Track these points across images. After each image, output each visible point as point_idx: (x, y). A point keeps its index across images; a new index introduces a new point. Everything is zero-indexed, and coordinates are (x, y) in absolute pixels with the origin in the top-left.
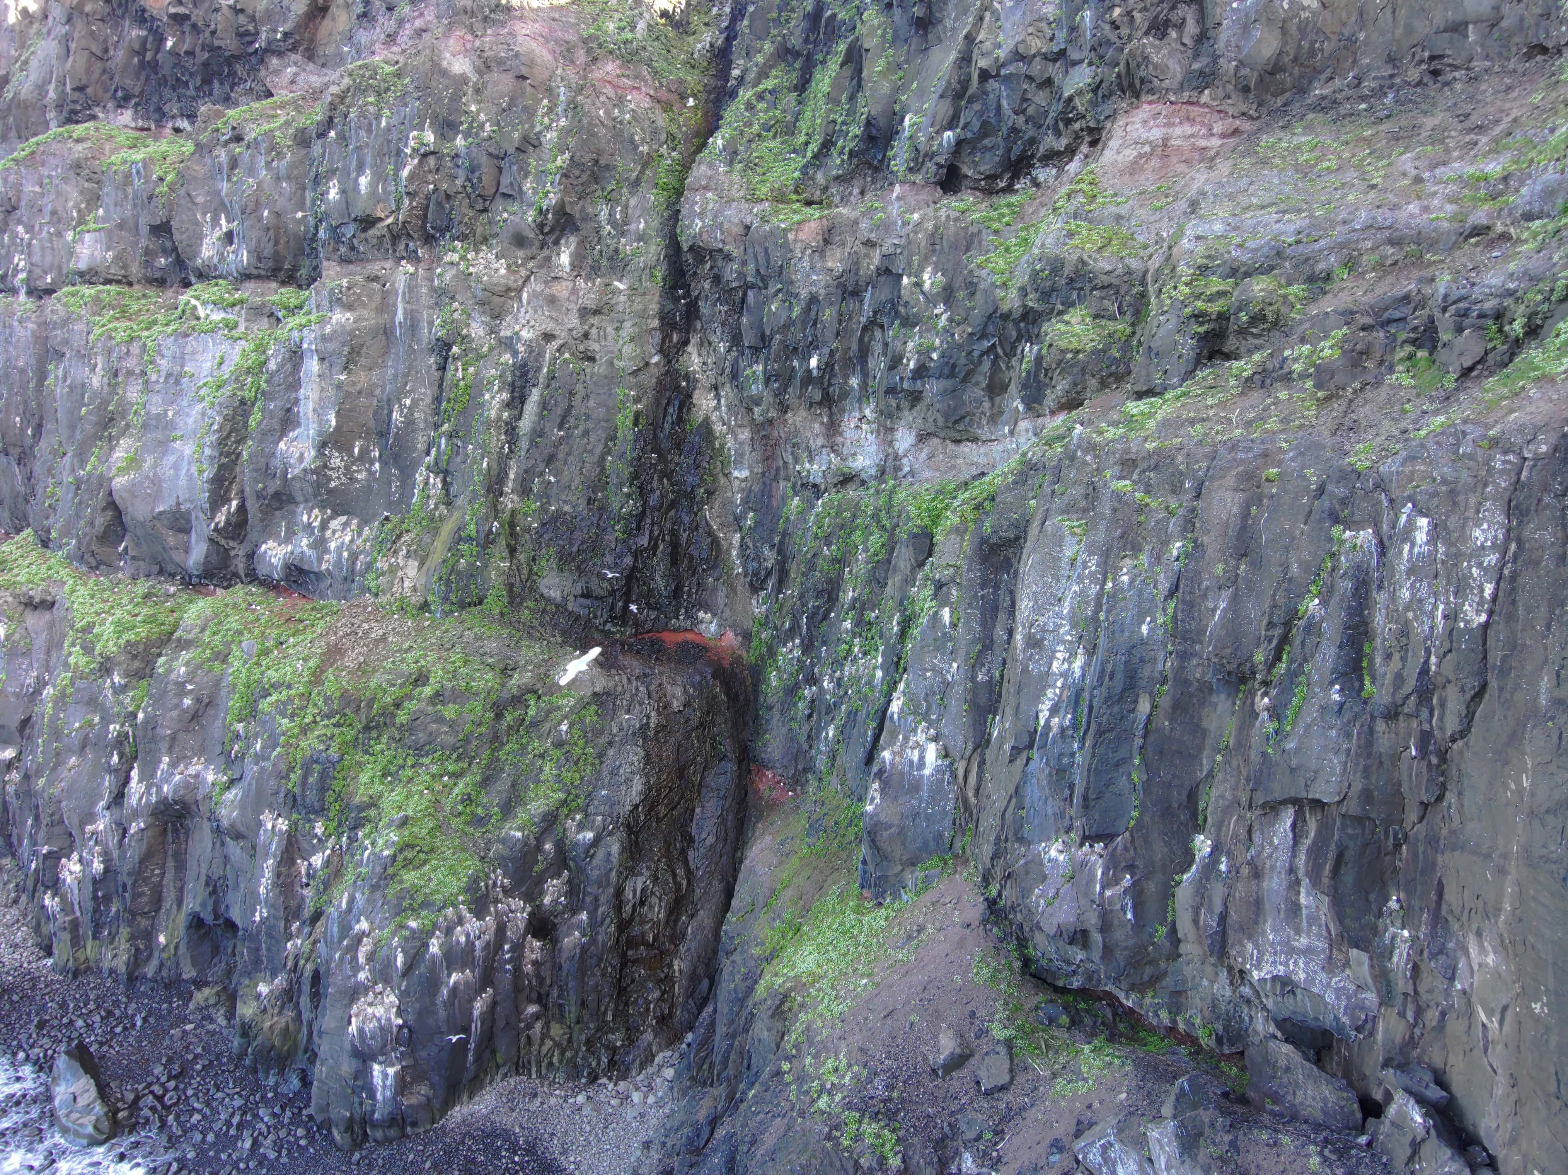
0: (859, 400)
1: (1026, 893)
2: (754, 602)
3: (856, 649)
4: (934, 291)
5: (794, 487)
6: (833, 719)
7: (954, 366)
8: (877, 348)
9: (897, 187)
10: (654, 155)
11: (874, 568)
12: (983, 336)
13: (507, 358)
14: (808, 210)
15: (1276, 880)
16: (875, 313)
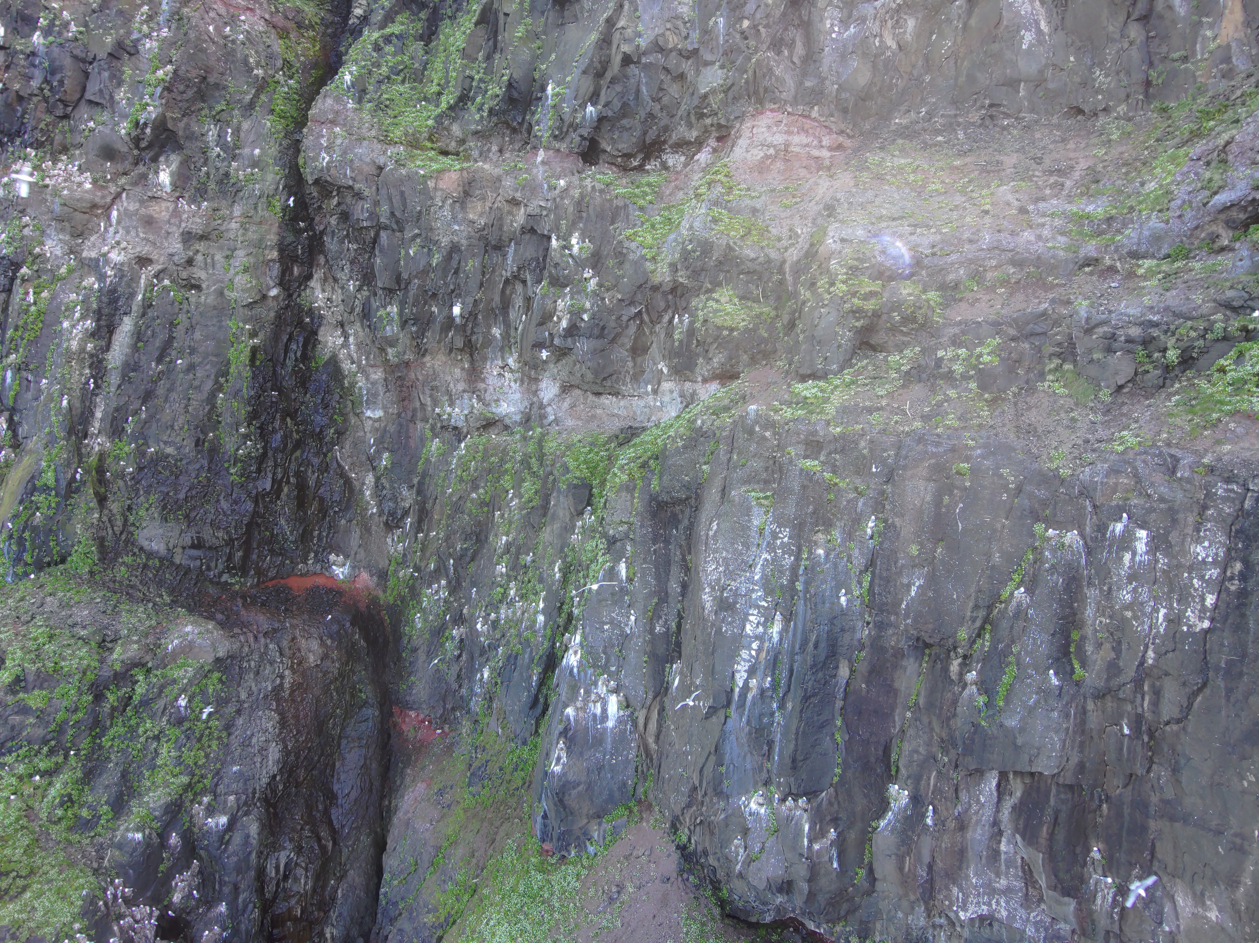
0: (502, 349)
1: (725, 843)
2: (389, 541)
3: (512, 592)
4: (584, 256)
5: (433, 429)
6: (488, 660)
7: (603, 328)
8: (518, 301)
9: (541, 152)
10: (270, 80)
11: (528, 513)
12: (632, 303)
13: (91, 281)
14: (446, 161)
15: (979, 831)
16: (519, 269)
